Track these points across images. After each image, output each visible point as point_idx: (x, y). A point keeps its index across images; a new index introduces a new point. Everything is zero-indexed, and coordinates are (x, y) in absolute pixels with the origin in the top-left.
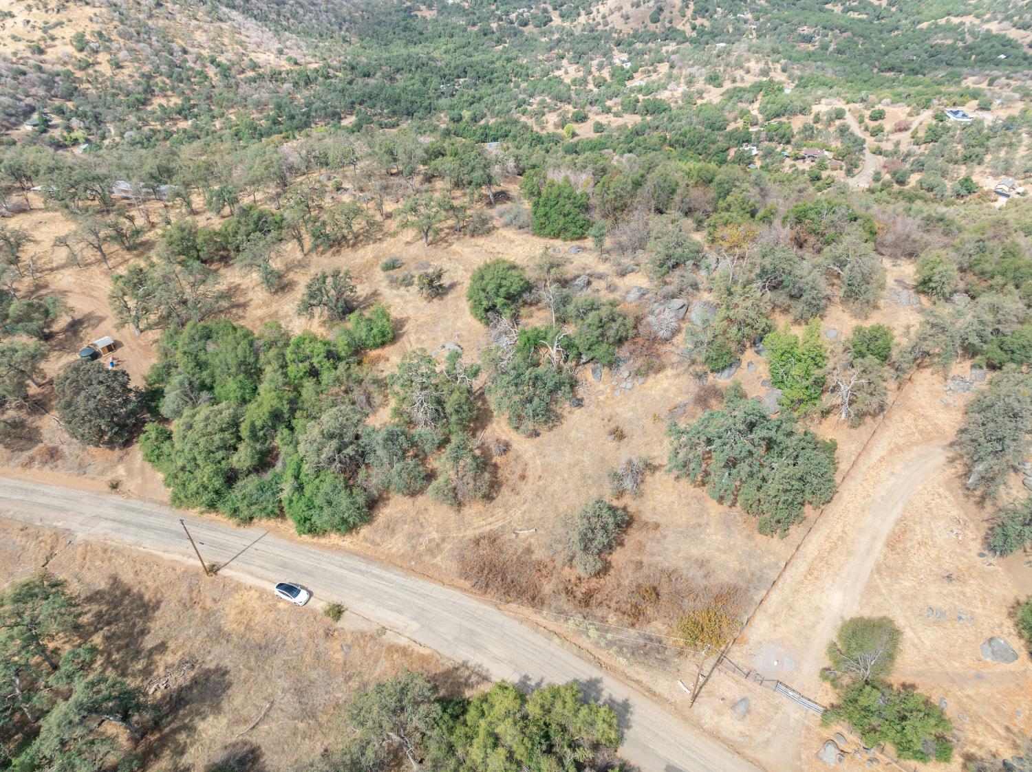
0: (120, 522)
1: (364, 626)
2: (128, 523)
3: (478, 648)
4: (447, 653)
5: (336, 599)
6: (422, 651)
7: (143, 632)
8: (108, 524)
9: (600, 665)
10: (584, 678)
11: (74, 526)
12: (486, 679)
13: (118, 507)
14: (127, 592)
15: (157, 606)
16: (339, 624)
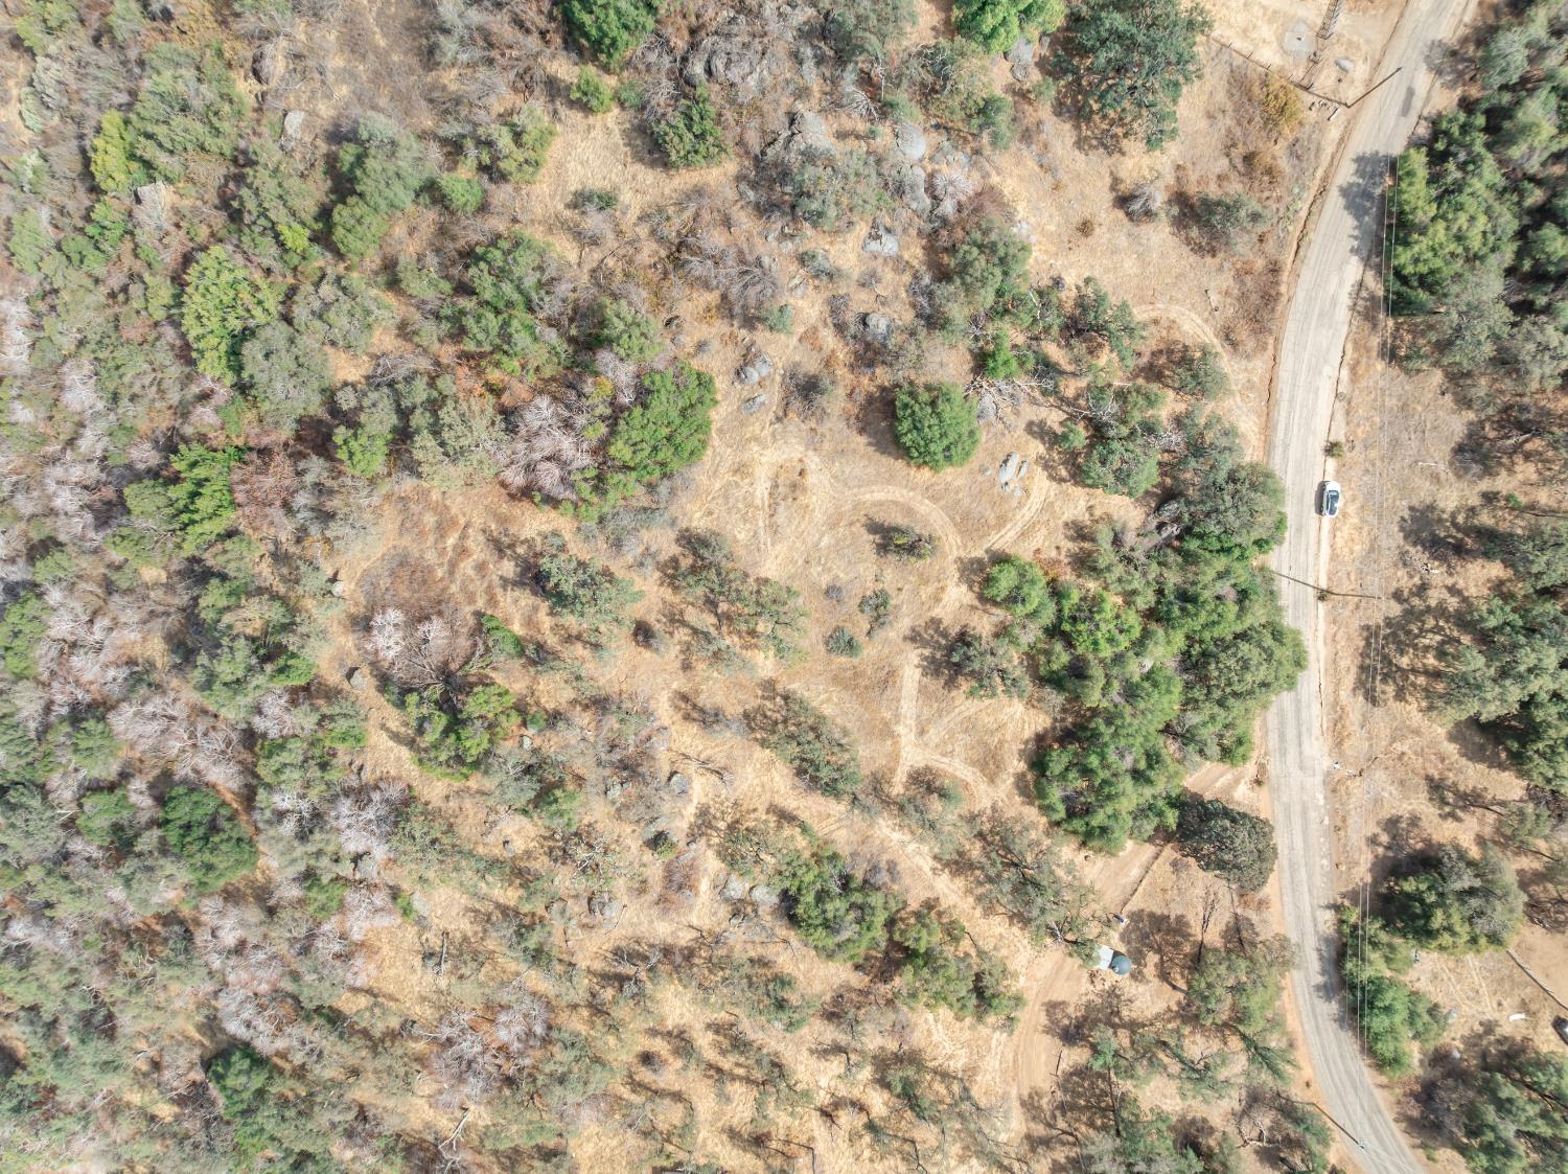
0: (1299, 735)
1: (1340, 417)
2: (1299, 725)
3: (1334, 302)
4: (1345, 329)
5: (1320, 456)
6: (1349, 352)
7: (1389, 622)
8: (1306, 746)
9: (1323, 191)
10: (1341, 202)
11: (1319, 779)
12: (1361, 284)
13: (1283, 752)
14: (1363, 668)
15: (1367, 628)
16: (1342, 439)
